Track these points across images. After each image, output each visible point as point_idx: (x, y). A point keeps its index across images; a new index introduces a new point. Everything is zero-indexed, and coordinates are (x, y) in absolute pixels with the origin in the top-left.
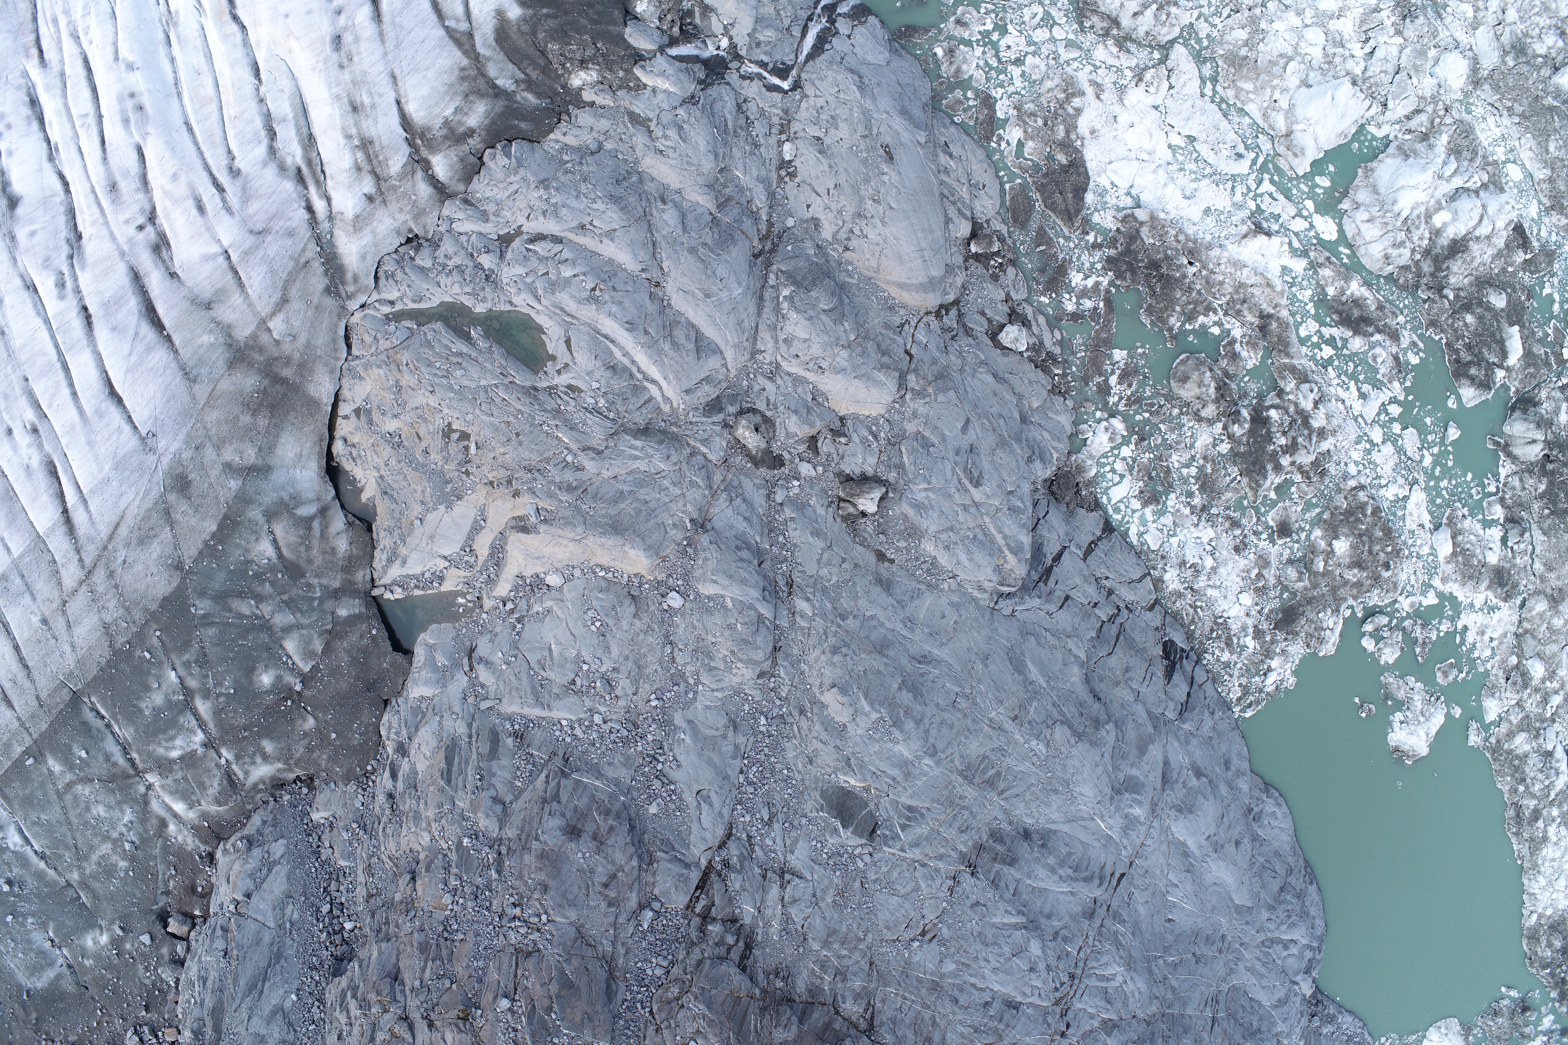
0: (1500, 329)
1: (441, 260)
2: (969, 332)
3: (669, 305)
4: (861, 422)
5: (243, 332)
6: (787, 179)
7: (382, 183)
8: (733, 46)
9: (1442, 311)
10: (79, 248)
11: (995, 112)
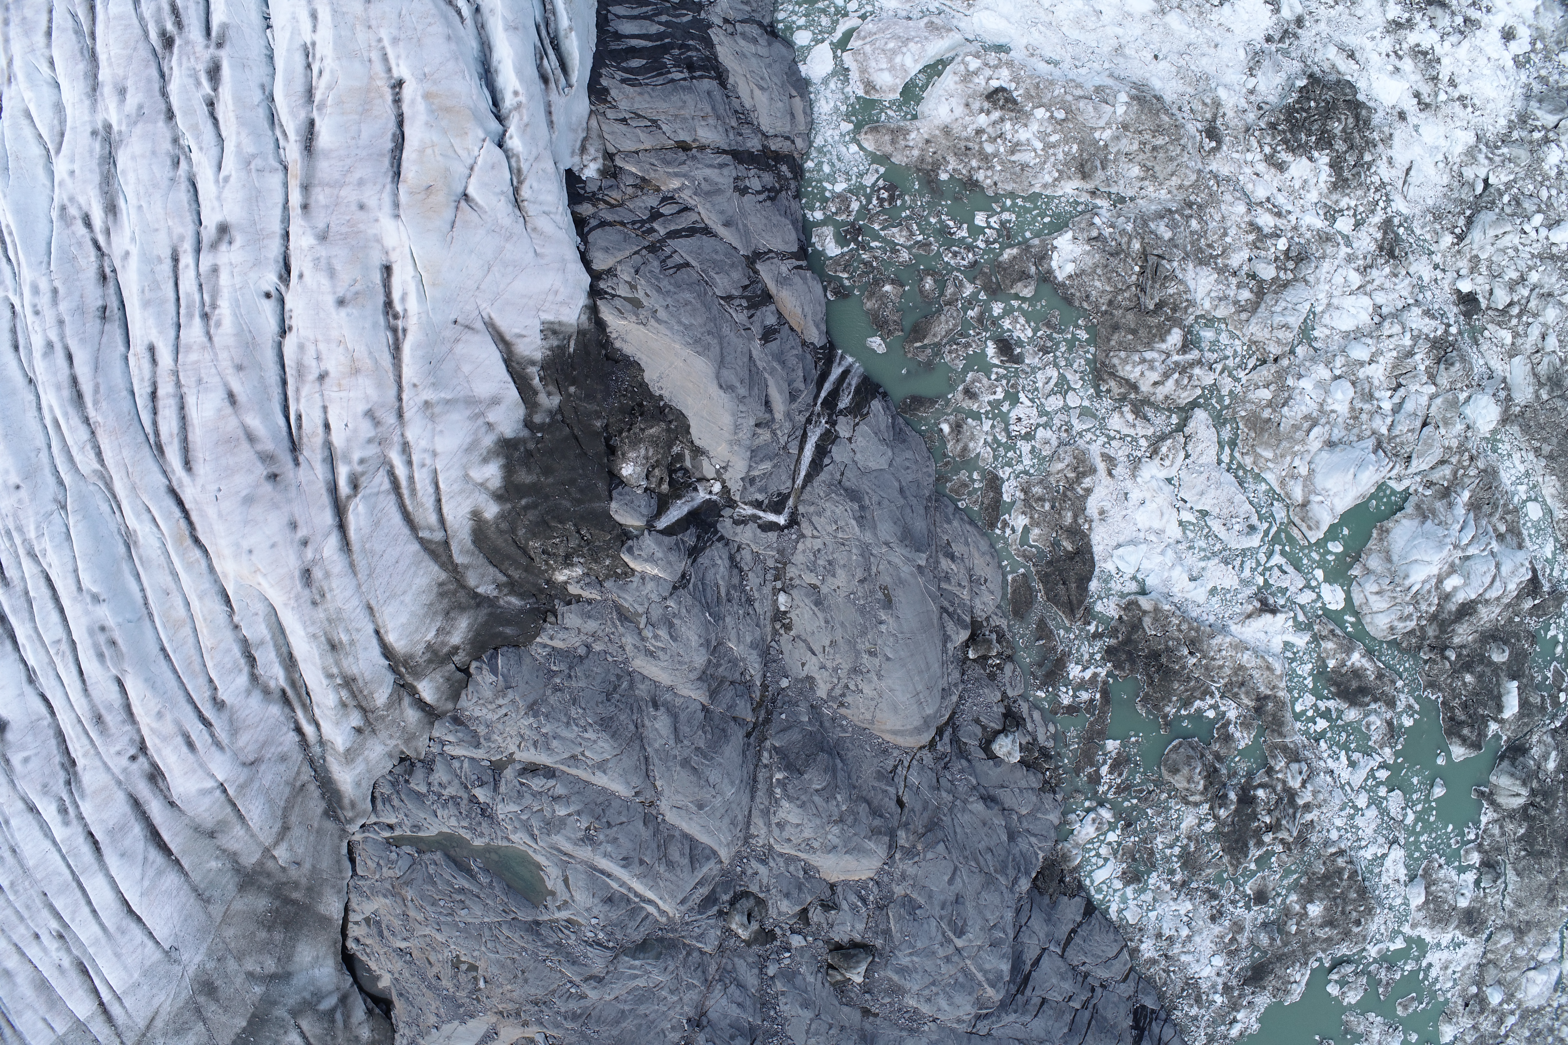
0: (1498, 684)
1: (435, 788)
2: (962, 752)
3: (664, 820)
4: (851, 887)
5: (249, 859)
6: (782, 631)
7: (370, 715)
8: (725, 489)
9: (1442, 671)
10: (75, 774)
11: (1001, 494)
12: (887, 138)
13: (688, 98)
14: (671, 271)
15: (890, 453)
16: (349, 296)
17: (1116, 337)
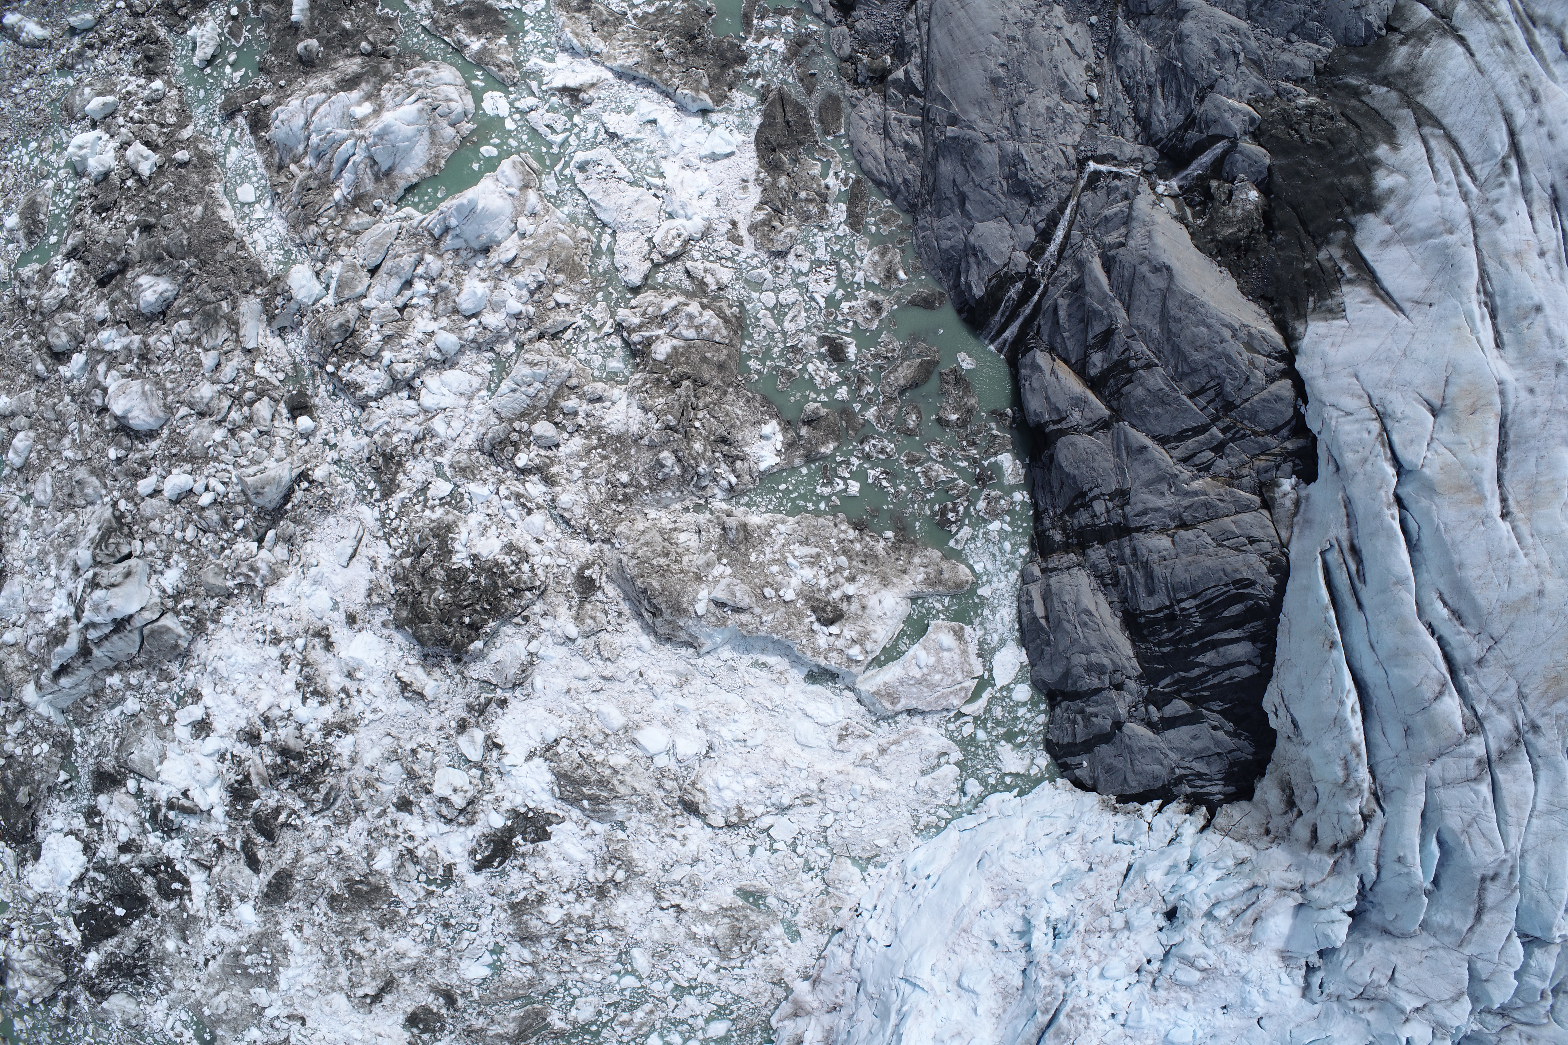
0: (313, 19)
6: (1094, 65)
8: (1153, 187)
9: (376, 32)
11: (848, 210)
12: (946, 576)
13: (1182, 576)
14: (1212, 384)
15: (971, 239)
16: (1533, 314)
17: (723, 357)
